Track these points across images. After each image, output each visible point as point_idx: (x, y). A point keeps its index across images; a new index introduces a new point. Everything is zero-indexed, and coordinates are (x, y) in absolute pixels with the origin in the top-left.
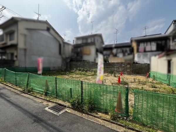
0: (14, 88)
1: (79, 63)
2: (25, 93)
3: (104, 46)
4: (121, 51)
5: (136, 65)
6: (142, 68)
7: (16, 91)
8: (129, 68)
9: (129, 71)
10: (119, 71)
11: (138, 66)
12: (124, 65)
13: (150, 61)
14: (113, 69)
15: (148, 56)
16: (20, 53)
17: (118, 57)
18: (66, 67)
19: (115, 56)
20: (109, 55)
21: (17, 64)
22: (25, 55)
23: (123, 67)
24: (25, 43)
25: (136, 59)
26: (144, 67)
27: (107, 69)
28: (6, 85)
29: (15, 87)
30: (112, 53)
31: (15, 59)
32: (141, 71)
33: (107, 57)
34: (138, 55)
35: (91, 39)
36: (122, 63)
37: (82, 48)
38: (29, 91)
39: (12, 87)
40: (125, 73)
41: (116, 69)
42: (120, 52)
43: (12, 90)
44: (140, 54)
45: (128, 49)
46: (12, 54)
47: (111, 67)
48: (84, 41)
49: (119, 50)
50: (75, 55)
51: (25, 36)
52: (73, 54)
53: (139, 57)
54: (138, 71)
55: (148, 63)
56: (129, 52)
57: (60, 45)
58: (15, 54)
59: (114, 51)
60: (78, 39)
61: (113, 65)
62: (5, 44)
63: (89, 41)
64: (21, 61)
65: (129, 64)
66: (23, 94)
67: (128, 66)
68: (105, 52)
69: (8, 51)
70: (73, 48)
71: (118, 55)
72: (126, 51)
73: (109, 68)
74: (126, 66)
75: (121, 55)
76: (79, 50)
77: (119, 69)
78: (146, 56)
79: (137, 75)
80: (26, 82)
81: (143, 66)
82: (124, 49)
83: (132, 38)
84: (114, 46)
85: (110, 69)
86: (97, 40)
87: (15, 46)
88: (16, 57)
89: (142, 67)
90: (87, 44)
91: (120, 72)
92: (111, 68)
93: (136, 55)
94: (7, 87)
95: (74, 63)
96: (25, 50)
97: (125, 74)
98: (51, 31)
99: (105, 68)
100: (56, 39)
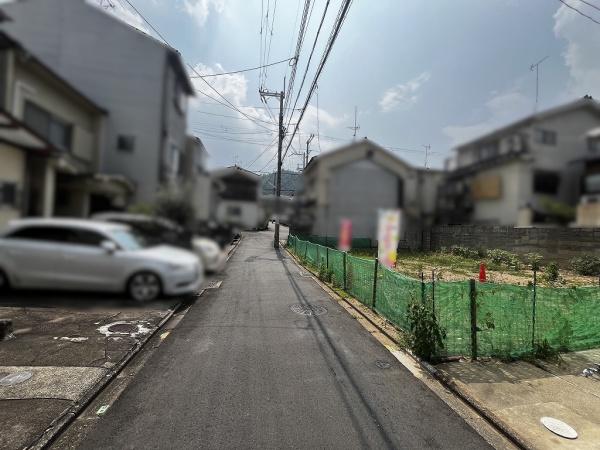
1: (457, 231)
18: (419, 242)
22: (326, 215)
27: (567, 251)
37: (468, 181)
47: (589, 244)
57: (401, 184)
73: (579, 249)
76: (459, 187)
85: (584, 253)
95: (444, 229)
98: (377, 156)
99: (560, 252)
100: (388, 170)
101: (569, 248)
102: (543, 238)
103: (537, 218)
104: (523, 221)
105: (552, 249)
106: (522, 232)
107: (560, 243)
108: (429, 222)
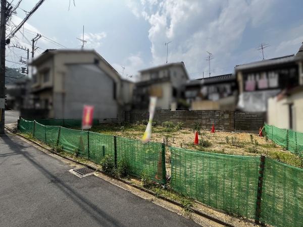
0: (42, 147)
2: (54, 153)
3: (188, 82)
4: (216, 90)
5: (240, 115)
6: (251, 120)
7: (44, 150)
8: (227, 119)
9: (228, 124)
10: (210, 125)
11: (243, 115)
12: (218, 115)
13: (267, 106)
14: (199, 121)
15: (264, 98)
16: (56, 99)
17: (211, 100)
18: (124, 119)
19: (206, 98)
20: (194, 98)
21: (52, 114)
22: (63, 101)
23: (216, 118)
24: (64, 84)
25: (241, 104)
26: (255, 117)
27: (189, 121)
28: (33, 142)
29: (44, 146)
30: (199, 95)
31: (50, 107)
32: (250, 125)
33: (191, 102)
34: (244, 96)
35: (164, 72)
36: (215, 111)
37: (149, 88)
38: (59, 151)
39: (40, 146)
40: (220, 128)
41: (204, 122)
42: (214, 92)
43: (40, 149)
44: (248, 94)
45: (228, 87)
46: (47, 101)
47: (196, 117)
48: (154, 76)
49: (212, 88)
50: (139, 100)
51: (63, 74)
52: (135, 98)
53: (246, 100)
54: (243, 125)
55: (264, 109)
56: (229, 91)
57: (115, 85)
58: (50, 101)
59: (204, 90)
60: (143, 73)
61: (199, 114)
62: (38, 87)
63: (161, 75)
64: (58, 111)
65: (227, 112)
66: (51, 155)
67: (227, 116)
68: (188, 93)
69: (43, 97)
70: (135, 88)
71: (210, 97)
72: (225, 90)
73: (193, 119)
74: (223, 115)
75: (215, 97)
76: (144, 90)
77: (210, 121)
78: (260, 97)
79: (242, 132)
80: (56, 139)
81: (253, 116)
82: (222, 86)
83: (237, 66)
84: (202, 82)
85: (194, 121)
86: (175, 74)
87: (49, 90)
88: (52, 104)
89: (251, 117)
90: (157, 81)
91: (212, 127)
92: (197, 119)
93: (241, 97)
94: (34, 145)
95: (136, 112)
96: (63, 95)
97: (222, 130)
98: (101, 64)
99: (187, 121)
100: (108, 75)
101: (190, 119)
102: (181, 115)
103: (179, 107)
104: (174, 108)
105: (184, 120)
106: (173, 113)
107: (187, 117)
108: (129, 108)
